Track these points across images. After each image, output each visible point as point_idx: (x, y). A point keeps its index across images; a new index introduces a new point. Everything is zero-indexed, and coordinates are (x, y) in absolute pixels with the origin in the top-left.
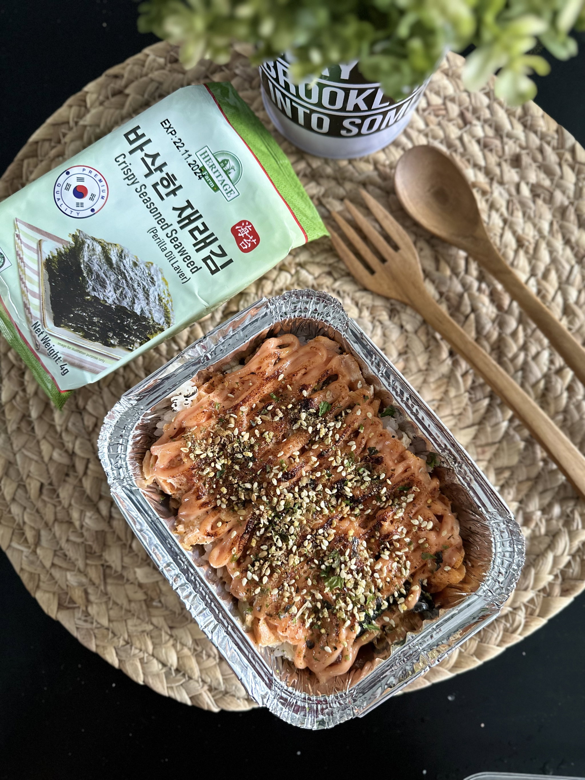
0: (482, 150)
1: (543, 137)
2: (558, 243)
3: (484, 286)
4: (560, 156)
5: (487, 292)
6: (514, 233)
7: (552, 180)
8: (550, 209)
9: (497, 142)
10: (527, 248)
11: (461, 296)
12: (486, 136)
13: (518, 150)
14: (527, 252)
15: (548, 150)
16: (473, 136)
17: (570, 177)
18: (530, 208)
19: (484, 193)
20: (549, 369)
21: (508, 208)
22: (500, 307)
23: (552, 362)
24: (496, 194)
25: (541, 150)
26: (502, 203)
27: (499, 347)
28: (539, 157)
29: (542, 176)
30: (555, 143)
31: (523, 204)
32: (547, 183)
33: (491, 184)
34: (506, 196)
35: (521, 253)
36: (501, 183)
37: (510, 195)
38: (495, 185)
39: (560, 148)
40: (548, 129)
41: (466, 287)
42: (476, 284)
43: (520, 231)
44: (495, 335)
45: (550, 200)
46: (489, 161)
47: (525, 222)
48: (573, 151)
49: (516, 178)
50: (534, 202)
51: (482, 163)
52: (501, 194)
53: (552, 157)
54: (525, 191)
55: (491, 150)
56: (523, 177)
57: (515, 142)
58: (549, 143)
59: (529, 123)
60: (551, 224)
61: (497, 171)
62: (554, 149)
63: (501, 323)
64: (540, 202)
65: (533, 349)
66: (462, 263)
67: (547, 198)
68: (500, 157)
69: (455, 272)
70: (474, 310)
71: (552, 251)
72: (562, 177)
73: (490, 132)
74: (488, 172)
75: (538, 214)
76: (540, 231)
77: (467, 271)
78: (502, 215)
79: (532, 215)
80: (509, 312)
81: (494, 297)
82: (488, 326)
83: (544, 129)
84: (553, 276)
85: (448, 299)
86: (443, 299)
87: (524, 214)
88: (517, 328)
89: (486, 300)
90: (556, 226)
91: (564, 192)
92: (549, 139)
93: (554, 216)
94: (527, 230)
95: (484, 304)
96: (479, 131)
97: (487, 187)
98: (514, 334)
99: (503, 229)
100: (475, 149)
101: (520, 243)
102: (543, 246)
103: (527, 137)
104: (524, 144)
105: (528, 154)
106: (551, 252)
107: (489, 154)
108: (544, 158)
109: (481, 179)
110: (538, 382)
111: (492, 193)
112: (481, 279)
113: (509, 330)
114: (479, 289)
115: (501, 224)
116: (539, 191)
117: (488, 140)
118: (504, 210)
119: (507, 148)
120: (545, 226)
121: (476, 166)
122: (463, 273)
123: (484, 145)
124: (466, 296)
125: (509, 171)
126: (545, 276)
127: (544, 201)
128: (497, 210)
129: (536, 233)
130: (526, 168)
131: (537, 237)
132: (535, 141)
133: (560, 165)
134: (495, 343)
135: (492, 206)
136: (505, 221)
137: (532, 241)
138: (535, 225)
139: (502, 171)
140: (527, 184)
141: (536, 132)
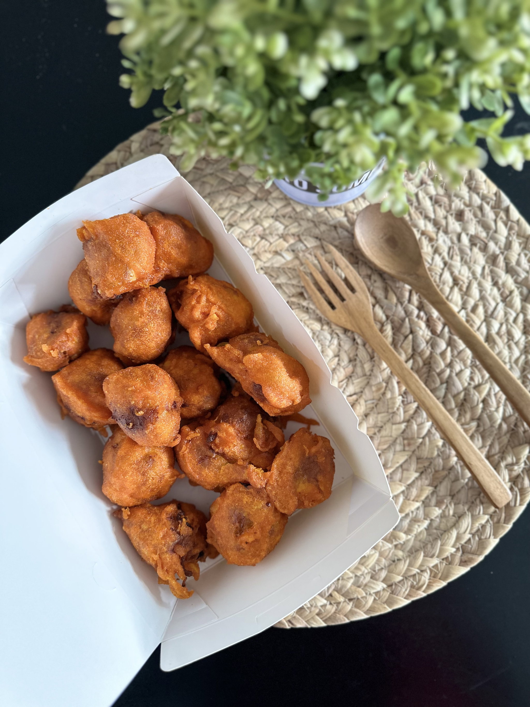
0: (433, 205)
1: (484, 198)
2: (488, 284)
3: (422, 314)
4: (497, 215)
5: (425, 318)
6: (452, 273)
7: (488, 233)
8: (484, 256)
9: (446, 200)
10: (461, 286)
11: (403, 320)
12: (437, 194)
13: (462, 207)
14: (461, 290)
15: (487, 208)
16: (427, 194)
17: (503, 231)
18: (467, 255)
19: (431, 240)
20: (469, 384)
21: (449, 253)
22: (433, 332)
23: (472, 379)
24: (440, 241)
25: (481, 208)
26: (444, 250)
27: (430, 363)
28: (479, 214)
29: (480, 229)
30: (492, 203)
31: (462, 251)
32: (483, 235)
33: (437, 233)
34: (449, 243)
35: (456, 289)
36: (446, 232)
37: (453, 242)
38: (441, 233)
39: (497, 207)
40: (489, 192)
41: (408, 313)
42: (416, 312)
43: (456, 273)
44: (428, 353)
45: (484, 249)
46: (438, 214)
47: (462, 265)
48: (507, 211)
49: (459, 229)
50: (471, 250)
51: (432, 216)
52: (444, 241)
53: (490, 214)
54: (465, 240)
55: (440, 206)
56: (464, 229)
57: (460, 201)
58: (488, 203)
59: (473, 186)
60: (484, 268)
61: (443, 222)
62: (492, 208)
63: (433, 344)
64: (476, 250)
65: (458, 367)
66: (407, 294)
67: (482, 247)
68: (447, 212)
69: (400, 301)
70: (412, 332)
71: (481, 289)
72: (496, 232)
73: (441, 191)
74: (436, 224)
75: (473, 260)
76: (474, 273)
77: (410, 301)
78: (443, 258)
79: (468, 260)
80: (441, 335)
81: (429, 323)
82: (423, 346)
83: (485, 192)
84: (481, 310)
85: (392, 322)
86: (389, 321)
87: (462, 259)
88: (446, 349)
89: (423, 325)
90: (487, 271)
91: (496, 244)
92: (488, 200)
93: (487, 262)
94: (462, 272)
95: (421, 328)
96: (432, 190)
97: (434, 235)
98: (443, 354)
99: (443, 269)
100: (427, 204)
101: (456, 282)
102: (475, 286)
103: (470, 197)
104: (467, 202)
105: (470, 211)
106: (481, 291)
107: (438, 209)
108: (483, 215)
109: (430, 228)
110: (459, 393)
111: (437, 240)
112: (421, 307)
113: (439, 351)
114: (418, 316)
115: (442, 265)
116: (477, 241)
117: (439, 197)
118: (445, 254)
119: (453, 206)
120: (478, 270)
121: (427, 217)
122: (406, 302)
123: (436, 202)
124: (407, 320)
125: (453, 223)
126: (474, 309)
127: (480, 249)
128: (440, 254)
129: (470, 275)
130: (467, 222)
131: (471, 278)
132: (477, 201)
133: (495, 221)
134: (427, 358)
135: (436, 251)
136: (445, 264)
137: (466, 281)
138: (470, 268)
139: (447, 223)
140: (467, 234)
141: (478, 194)
